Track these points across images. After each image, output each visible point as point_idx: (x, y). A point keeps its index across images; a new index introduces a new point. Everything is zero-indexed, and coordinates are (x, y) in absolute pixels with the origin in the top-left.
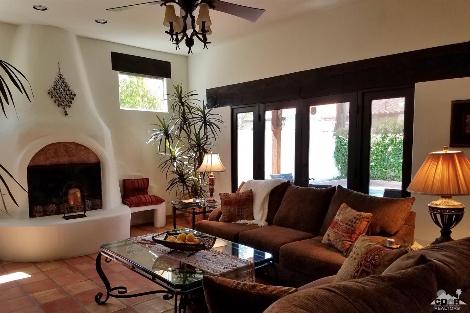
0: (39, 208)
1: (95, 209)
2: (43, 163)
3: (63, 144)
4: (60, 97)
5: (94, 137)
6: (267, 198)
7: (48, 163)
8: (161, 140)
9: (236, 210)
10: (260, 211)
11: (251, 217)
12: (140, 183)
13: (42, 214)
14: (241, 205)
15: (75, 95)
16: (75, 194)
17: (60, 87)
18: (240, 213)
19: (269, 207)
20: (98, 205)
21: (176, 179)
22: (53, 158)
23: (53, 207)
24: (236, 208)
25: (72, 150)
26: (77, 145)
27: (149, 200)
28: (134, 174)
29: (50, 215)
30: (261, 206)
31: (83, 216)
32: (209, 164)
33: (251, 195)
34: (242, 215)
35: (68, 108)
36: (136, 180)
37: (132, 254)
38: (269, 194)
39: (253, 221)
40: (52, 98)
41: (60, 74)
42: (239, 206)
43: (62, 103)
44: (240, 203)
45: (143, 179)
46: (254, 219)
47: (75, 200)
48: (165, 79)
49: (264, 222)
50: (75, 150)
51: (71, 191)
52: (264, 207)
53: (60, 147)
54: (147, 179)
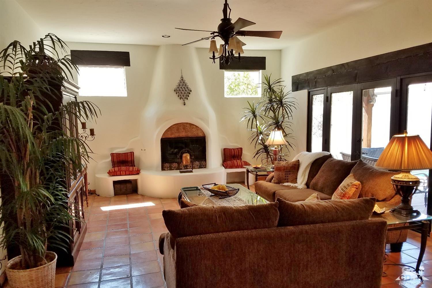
0: (167, 165)
1: (201, 168)
2: (170, 136)
3: (182, 125)
4: (181, 93)
5: (201, 119)
6: (309, 167)
7: (173, 136)
8: (249, 120)
9: (284, 175)
10: (302, 177)
11: (295, 181)
12: (235, 151)
13: (169, 169)
14: (288, 172)
15: (191, 91)
16: (186, 157)
17: (182, 86)
18: (287, 178)
19: (309, 174)
20: (204, 165)
21: (261, 149)
22: (176, 133)
23: (175, 165)
24: (284, 173)
25: (188, 128)
26: (191, 125)
27: (240, 164)
28: (232, 145)
29: (173, 170)
30: (303, 174)
31: (191, 172)
32: (272, 139)
33: (298, 164)
34: (288, 179)
35: (186, 100)
36: (233, 149)
37: (201, 196)
38: (311, 164)
39: (296, 185)
40: (177, 94)
41: (182, 77)
42: (286, 172)
43: (183, 97)
44: (287, 170)
45: (238, 149)
46: (296, 183)
47: (186, 161)
48: (261, 71)
49: (303, 186)
50: (189, 128)
51: (184, 155)
52: (305, 174)
53: (180, 126)
54: (241, 149)
